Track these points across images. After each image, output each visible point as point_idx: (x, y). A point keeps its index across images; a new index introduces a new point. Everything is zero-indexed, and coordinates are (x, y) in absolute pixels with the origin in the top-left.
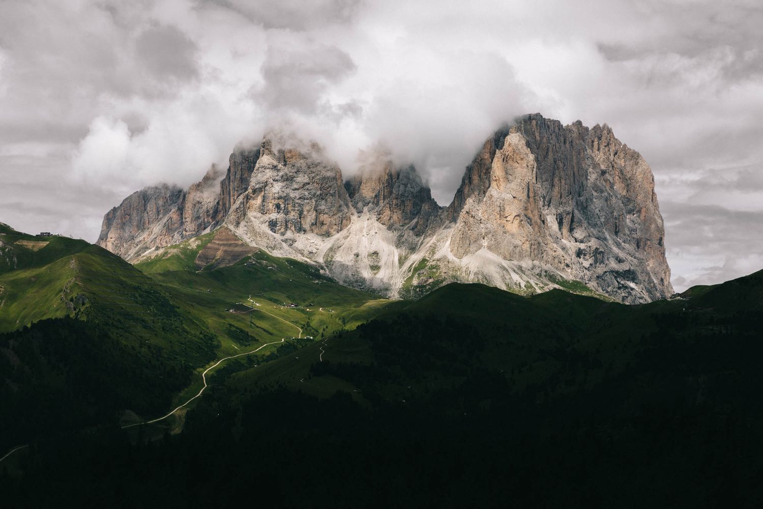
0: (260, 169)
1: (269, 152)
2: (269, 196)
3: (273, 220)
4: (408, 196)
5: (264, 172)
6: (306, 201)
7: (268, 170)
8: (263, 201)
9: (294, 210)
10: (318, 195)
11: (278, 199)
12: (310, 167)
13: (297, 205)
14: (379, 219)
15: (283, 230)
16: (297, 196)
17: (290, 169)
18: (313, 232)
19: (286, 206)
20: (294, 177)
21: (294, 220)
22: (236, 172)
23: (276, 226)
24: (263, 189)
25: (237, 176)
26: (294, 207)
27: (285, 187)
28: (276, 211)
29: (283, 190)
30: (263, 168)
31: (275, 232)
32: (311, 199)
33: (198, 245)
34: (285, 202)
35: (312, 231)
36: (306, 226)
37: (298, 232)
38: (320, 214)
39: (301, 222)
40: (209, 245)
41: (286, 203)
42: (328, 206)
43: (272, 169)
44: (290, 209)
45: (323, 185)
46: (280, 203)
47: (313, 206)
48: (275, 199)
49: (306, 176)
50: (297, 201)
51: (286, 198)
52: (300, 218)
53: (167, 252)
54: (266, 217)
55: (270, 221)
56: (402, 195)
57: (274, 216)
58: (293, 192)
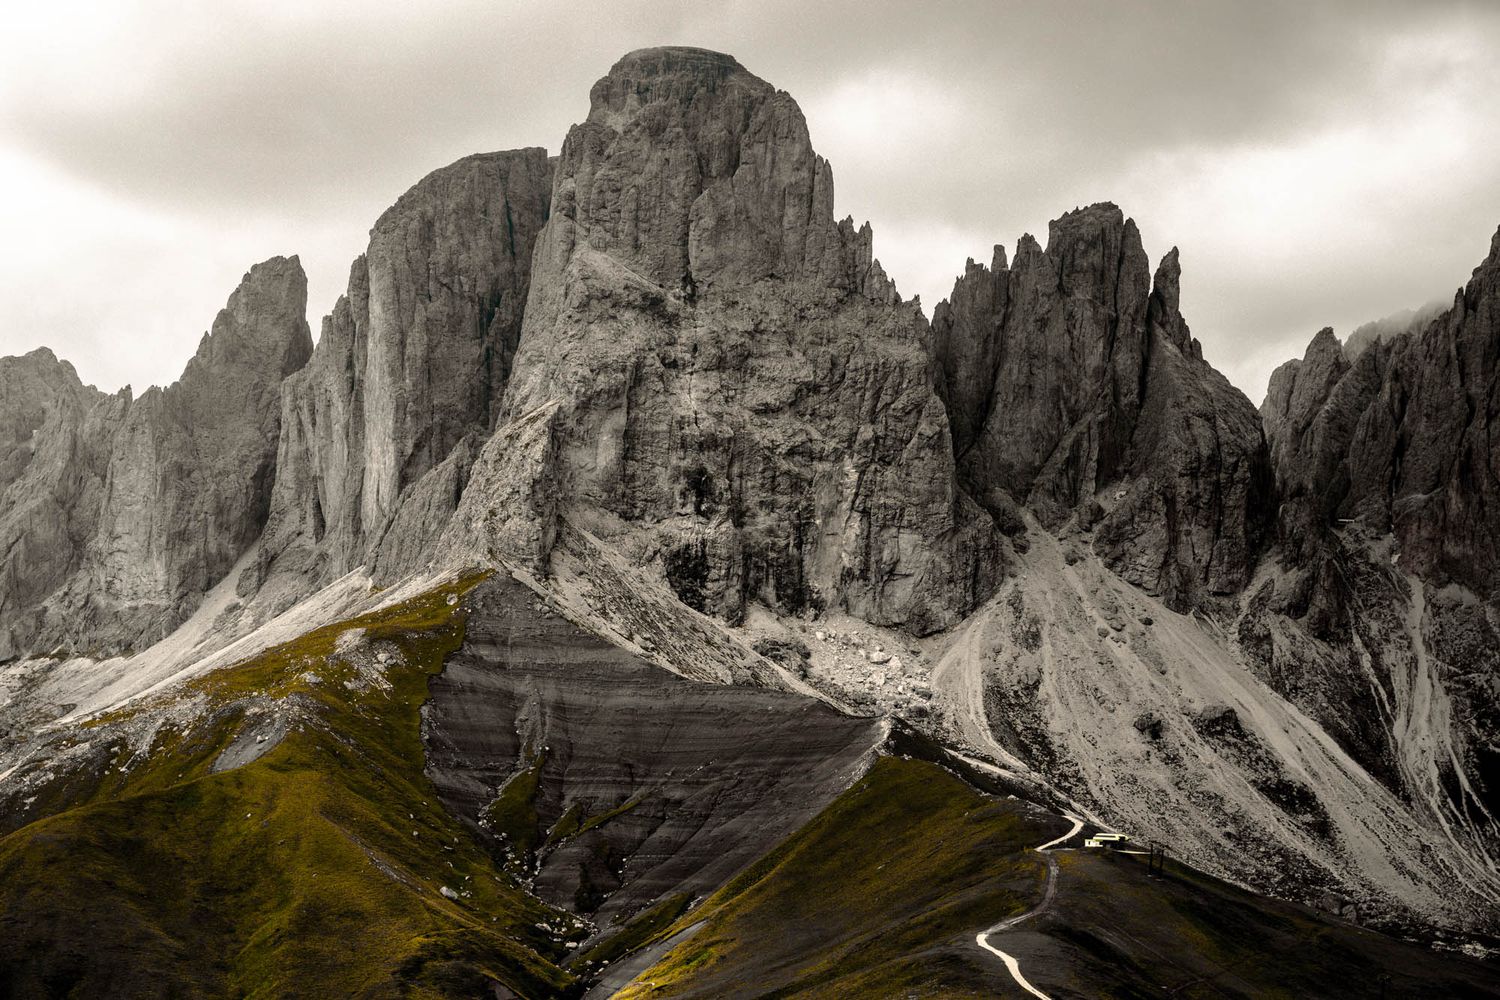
0: (594, 302)
1: (608, 237)
2: (654, 434)
3: (688, 547)
4: (1235, 466)
5: (614, 318)
6: (820, 467)
7: (628, 315)
8: (627, 455)
9: (772, 506)
10: (867, 443)
11: (701, 447)
12: (808, 313)
13: (784, 483)
14: (1117, 559)
15: (733, 596)
16: (780, 438)
17: (719, 316)
18: (847, 612)
19: (736, 484)
20: (750, 355)
21: (772, 555)
22: (403, 334)
23: (704, 579)
24: (624, 400)
25: (409, 350)
26: (773, 490)
27: (720, 397)
28: (690, 509)
29: (716, 408)
30: (608, 303)
31: (700, 608)
32: (838, 456)
33: (389, 668)
34: (731, 464)
35: (846, 606)
36: (823, 585)
37: (791, 612)
38: (884, 527)
39: (800, 562)
40: (456, 672)
41: (736, 470)
42: (918, 493)
43: (643, 310)
44: (751, 500)
45: (885, 398)
46: (711, 469)
47: (849, 493)
48: (684, 446)
49: (798, 356)
50: (784, 465)
51: (732, 448)
52: (799, 546)
53: (237, 714)
54: (648, 534)
55: (677, 555)
56: (1214, 461)
57: (686, 529)
58: (757, 420)
